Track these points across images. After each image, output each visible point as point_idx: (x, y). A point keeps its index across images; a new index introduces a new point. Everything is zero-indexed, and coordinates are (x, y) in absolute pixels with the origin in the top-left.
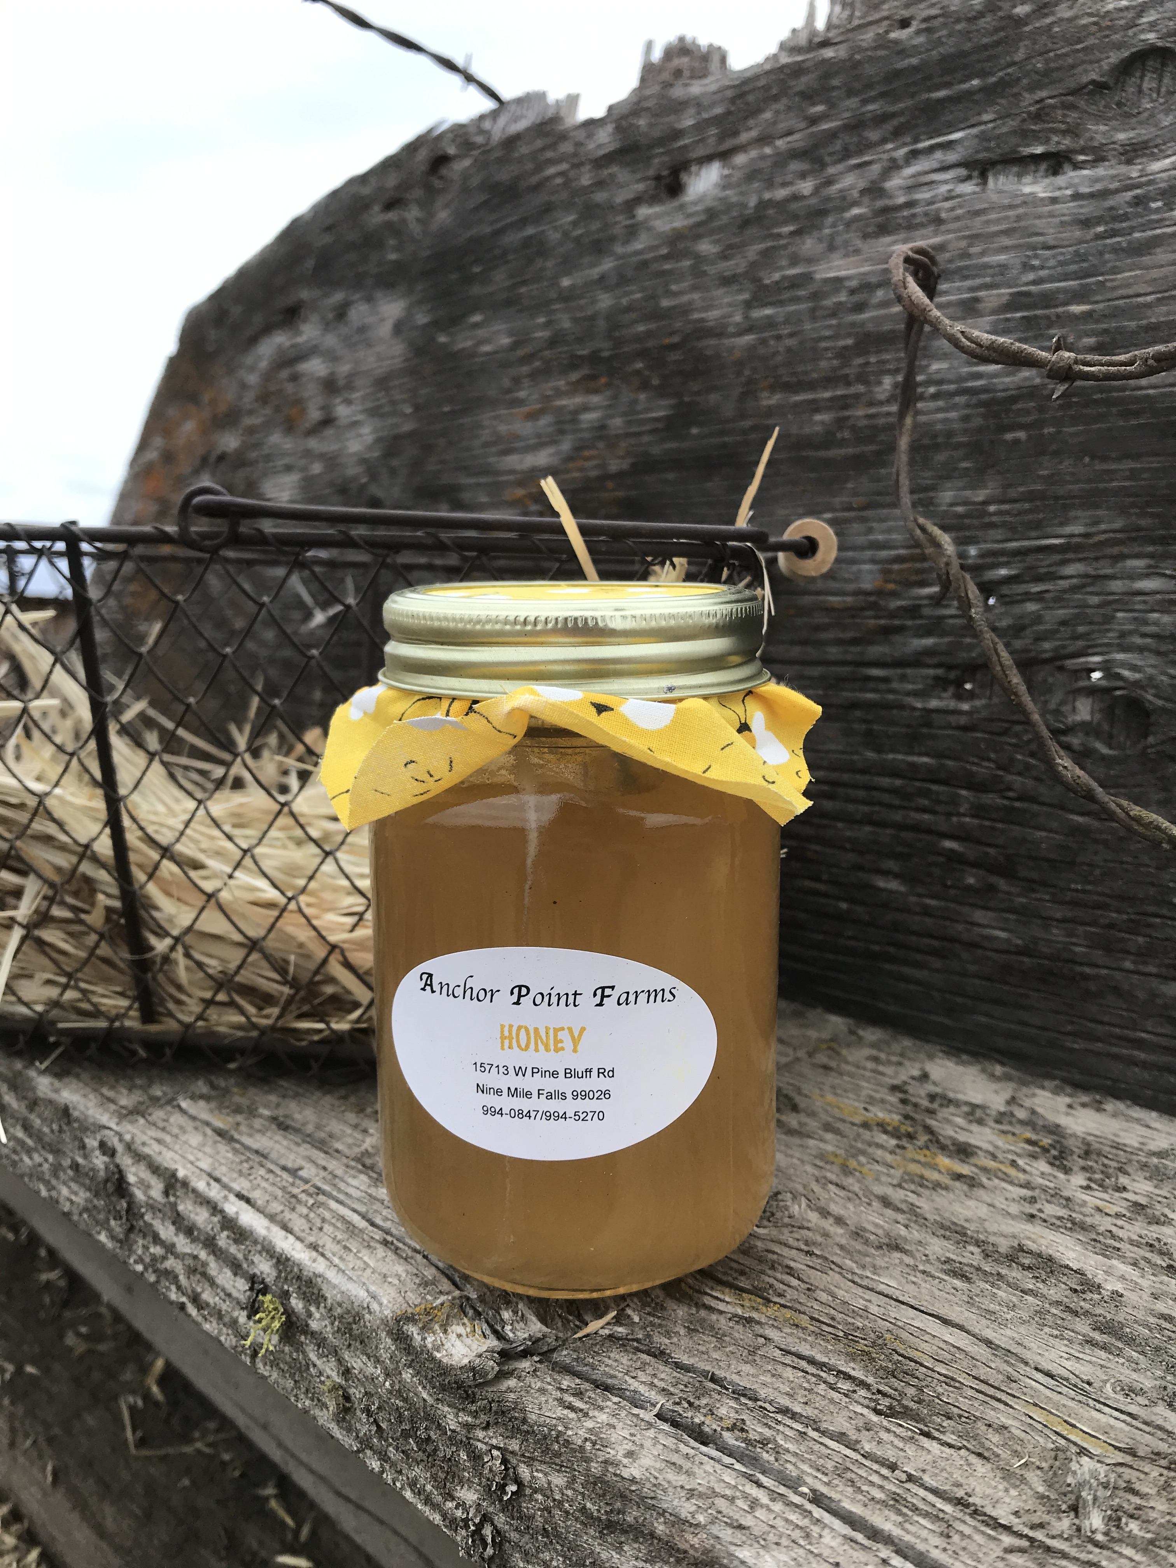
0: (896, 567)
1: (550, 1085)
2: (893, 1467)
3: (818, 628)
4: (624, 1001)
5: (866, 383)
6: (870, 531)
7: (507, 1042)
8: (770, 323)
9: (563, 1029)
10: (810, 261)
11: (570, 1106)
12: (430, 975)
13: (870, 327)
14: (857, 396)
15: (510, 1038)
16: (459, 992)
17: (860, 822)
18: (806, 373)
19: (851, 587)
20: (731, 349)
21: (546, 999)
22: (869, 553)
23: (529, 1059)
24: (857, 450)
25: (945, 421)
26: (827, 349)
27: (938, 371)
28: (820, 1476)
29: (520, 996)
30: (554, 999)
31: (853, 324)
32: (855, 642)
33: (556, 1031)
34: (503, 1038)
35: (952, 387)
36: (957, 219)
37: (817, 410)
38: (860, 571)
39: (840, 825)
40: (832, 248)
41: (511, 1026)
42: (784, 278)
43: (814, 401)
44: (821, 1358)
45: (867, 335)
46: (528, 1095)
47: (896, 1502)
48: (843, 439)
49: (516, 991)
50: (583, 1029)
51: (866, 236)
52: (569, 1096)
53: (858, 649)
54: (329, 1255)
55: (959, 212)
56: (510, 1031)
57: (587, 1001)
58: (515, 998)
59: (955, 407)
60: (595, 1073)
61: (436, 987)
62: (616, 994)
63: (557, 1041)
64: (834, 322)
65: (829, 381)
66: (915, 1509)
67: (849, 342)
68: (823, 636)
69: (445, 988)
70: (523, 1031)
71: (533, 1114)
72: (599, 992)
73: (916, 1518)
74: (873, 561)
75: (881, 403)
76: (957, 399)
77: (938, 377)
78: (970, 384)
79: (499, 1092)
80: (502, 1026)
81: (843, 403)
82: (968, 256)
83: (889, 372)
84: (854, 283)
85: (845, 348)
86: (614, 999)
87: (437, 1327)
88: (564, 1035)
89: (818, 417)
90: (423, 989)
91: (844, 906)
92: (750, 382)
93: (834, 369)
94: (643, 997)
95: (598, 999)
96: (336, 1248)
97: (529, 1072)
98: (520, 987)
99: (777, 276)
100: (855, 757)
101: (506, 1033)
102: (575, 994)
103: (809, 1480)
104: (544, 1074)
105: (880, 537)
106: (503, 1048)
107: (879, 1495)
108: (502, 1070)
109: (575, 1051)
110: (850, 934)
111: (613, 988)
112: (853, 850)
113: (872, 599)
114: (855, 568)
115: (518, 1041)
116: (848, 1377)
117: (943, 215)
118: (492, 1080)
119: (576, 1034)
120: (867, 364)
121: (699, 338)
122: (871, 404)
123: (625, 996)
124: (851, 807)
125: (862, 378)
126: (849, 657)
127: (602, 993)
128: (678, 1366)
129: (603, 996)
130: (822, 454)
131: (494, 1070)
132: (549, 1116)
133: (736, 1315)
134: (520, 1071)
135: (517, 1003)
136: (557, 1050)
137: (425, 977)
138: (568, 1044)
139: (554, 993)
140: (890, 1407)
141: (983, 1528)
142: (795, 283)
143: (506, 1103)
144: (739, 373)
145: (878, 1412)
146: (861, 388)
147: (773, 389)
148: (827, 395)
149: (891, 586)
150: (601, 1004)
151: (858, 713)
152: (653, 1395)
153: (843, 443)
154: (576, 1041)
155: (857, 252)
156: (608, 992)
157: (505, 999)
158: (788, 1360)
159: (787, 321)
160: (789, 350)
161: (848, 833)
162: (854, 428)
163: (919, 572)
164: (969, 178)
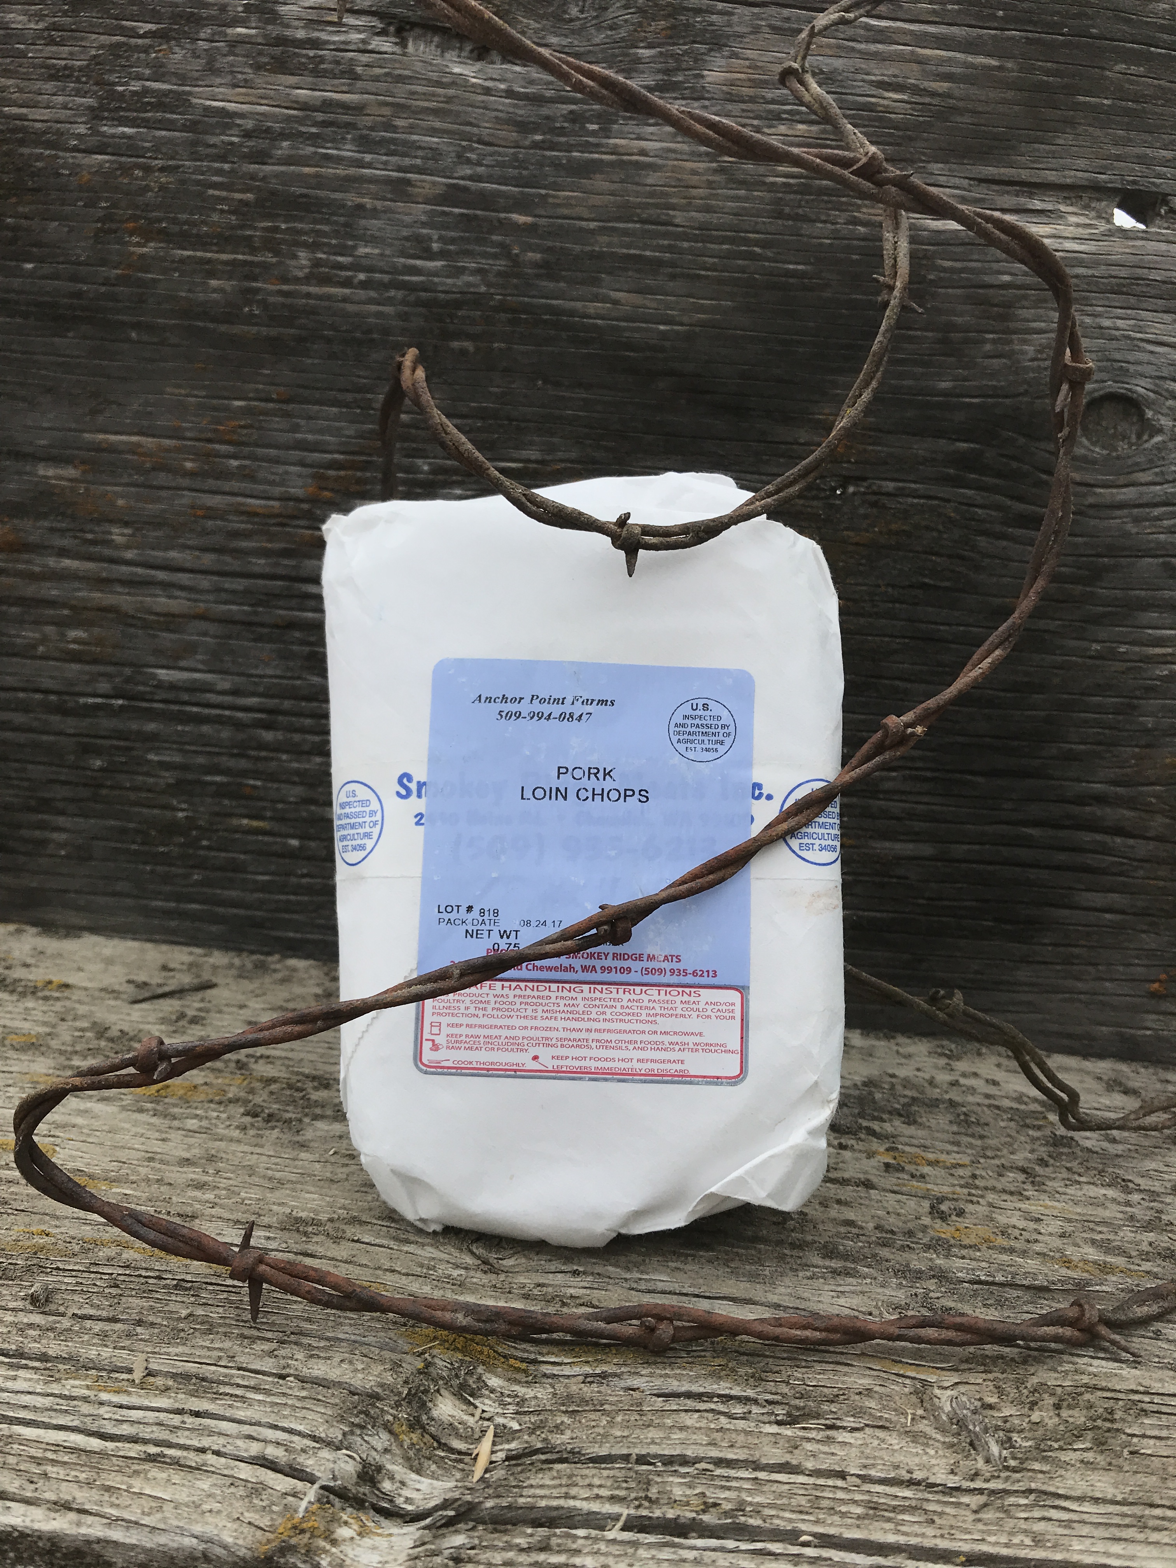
0: (331, 473)
2: (842, 1475)
3: (236, 534)
5: (277, 253)
6: (295, 429)
8: (131, 148)
10: (183, 79)
13: (274, 184)
14: (265, 266)
17: (309, 753)
18: (194, 224)
19: (277, 491)
20: (75, 169)
22: (296, 454)
24: (274, 332)
25: (379, 315)
26: (222, 200)
27: (367, 256)
28: (806, 1517)
31: (253, 177)
32: (286, 553)
35: (386, 278)
36: (376, 79)
37: (212, 274)
38: (287, 473)
39: (284, 757)
40: (211, 69)
42: (146, 91)
43: (209, 261)
44: (695, 1388)
45: (273, 193)
47: (874, 1510)
48: (251, 315)
51: (258, 67)
53: (292, 562)
55: (378, 71)
59: (390, 301)
64: (226, 166)
65: (224, 241)
66: (894, 1509)
67: (250, 196)
68: (244, 544)
73: (900, 1517)
74: (303, 464)
75: (297, 280)
76: (392, 293)
77: (364, 262)
78: (407, 278)
81: (249, 271)
83: (305, 245)
84: (249, 124)
85: (246, 203)
87: (322, 1543)
89: (214, 283)
91: (294, 842)
92: (108, 218)
93: (233, 228)
96: (95, 1494)
99: (135, 86)
100: (299, 682)
103: (803, 1527)
105: (310, 437)
110: (305, 871)
112: (302, 784)
113: (305, 506)
114: (281, 469)
116: (732, 1398)
117: (359, 70)
120: (276, 229)
121: (22, 143)
122: (285, 280)
124: (297, 737)
125: (270, 245)
126: (280, 571)
128: (597, 1460)
130: (223, 328)
133: (586, 1376)
140: (789, 1414)
141: (946, 1499)
142: (163, 102)
144: (91, 204)
146: (270, 258)
147: (147, 235)
148: (224, 257)
149: (327, 494)
151: (297, 634)
152: (608, 1508)
153: (250, 319)
155: (247, 84)
158: (673, 1405)
159: (156, 149)
160: (162, 188)
161: (295, 765)
162: (264, 304)
163: (359, 481)
164: (383, 33)
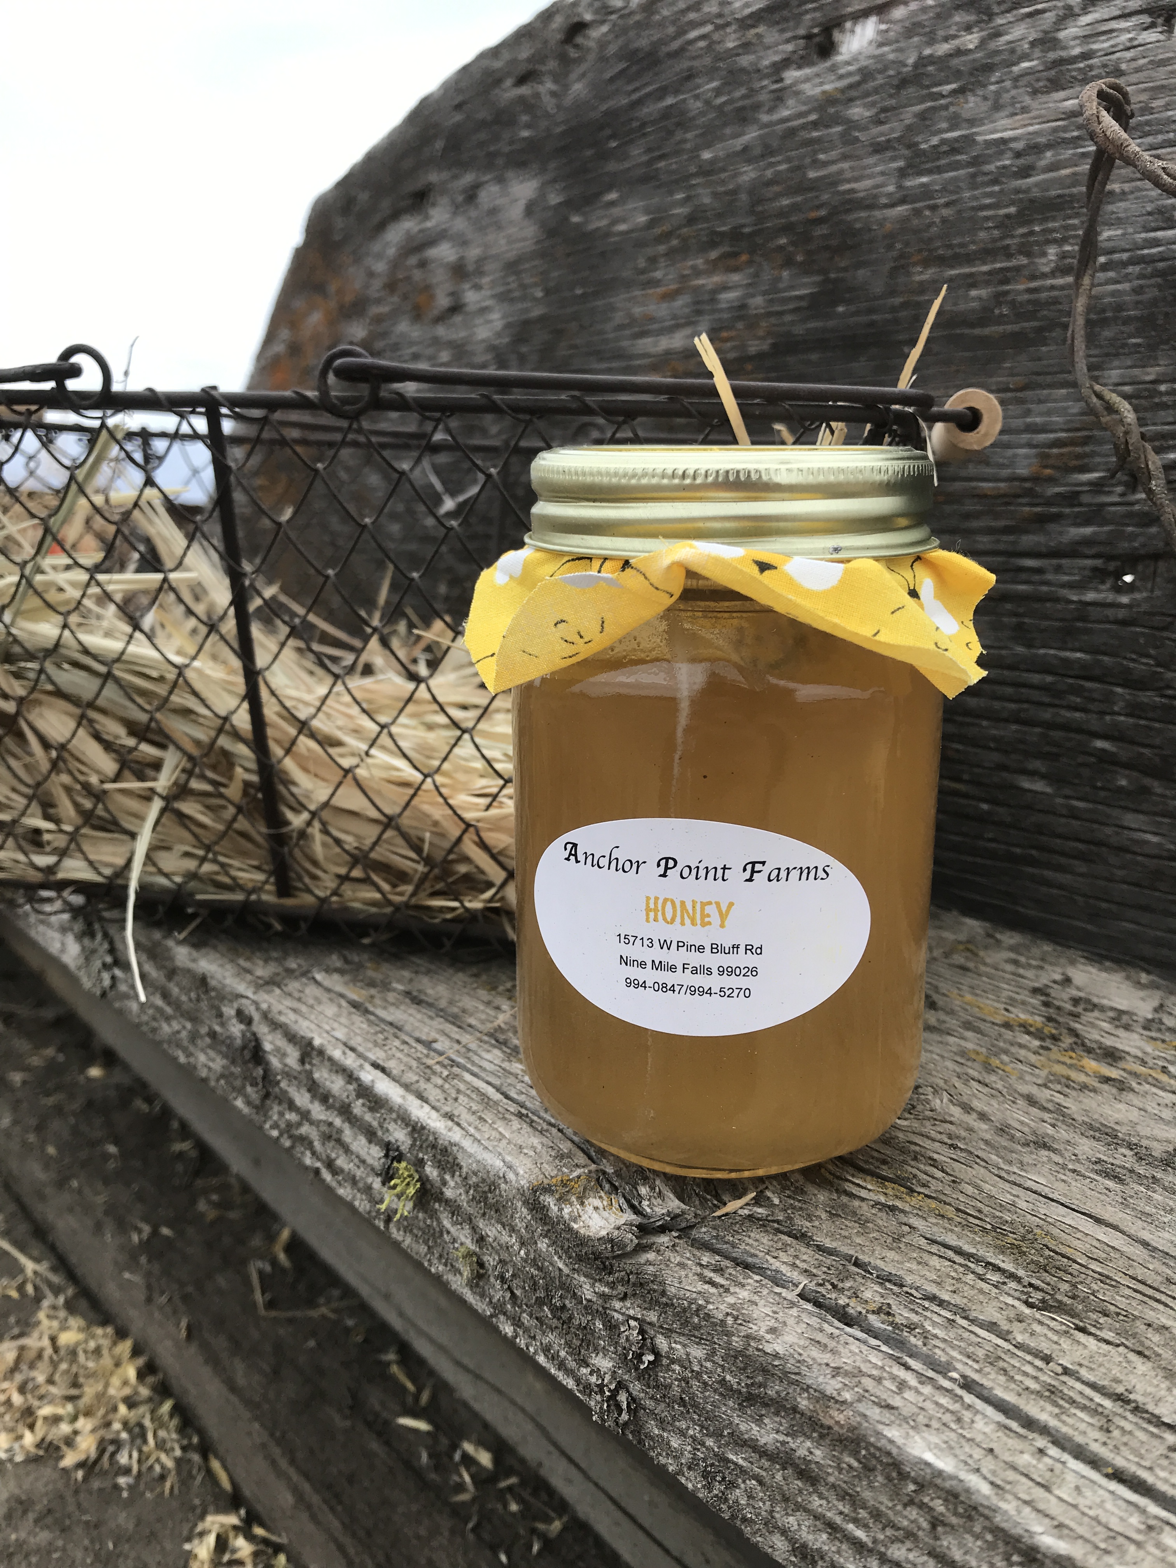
0: (1055, 451)
1: (695, 959)
2: (1047, 1359)
3: (968, 516)
4: (775, 877)
5: (1029, 254)
6: (1028, 413)
7: (652, 915)
8: (926, 193)
9: (710, 903)
10: (972, 122)
11: (715, 982)
12: (575, 845)
13: (1036, 193)
14: (1018, 269)
15: (656, 910)
16: (604, 862)
17: (1006, 720)
18: (962, 245)
19: (1005, 472)
20: (881, 223)
21: (694, 872)
22: (1025, 437)
23: (674, 933)
24: (1016, 328)
25: (1113, 294)
26: (987, 218)
27: (1109, 239)
28: (970, 1362)
29: (667, 868)
30: (702, 873)
31: (1018, 191)
32: (1007, 530)
33: (703, 905)
34: (648, 910)
35: (1125, 256)
36: (1138, 70)
37: (974, 285)
38: (1015, 456)
39: (985, 723)
40: (997, 107)
41: (657, 899)
42: (943, 142)
43: (971, 275)
44: (968, 1248)
45: (1032, 201)
46: (672, 968)
47: (1052, 1393)
48: (1002, 315)
49: (663, 863)
50: (731, 904)
51: (1035, 92)
52: (715, 971)
53: (1011, 538)
54: (465, 1125)
55: (1142, 62)
56: (656, 903)
57: (736, 876)
58: (661, 870)
59: (1127, 278)
60: (742, 949)
61: (581, 857)
62: (766, 869)
63: (704, 915)
64: (997, 188)
65: (988, 253)
66: (1072, 1402)
67: (1012, 210)
68: (975, 524)
69: (590, 858)
70: (669, 904)
71: (677, 988)
72: (749, 867)
73: (1073, 1411)
74: (1030, 445)
75: (1044, 276)
76: (1130, 269)
77: (1110, 244)
78: (1146, 251)
79: (642, 965)
80: (648, 898)
81: (1004, 277)
82: (1151, 111)
83: (1055, 241)
84: (1019, 145)
85: (1008, 216)
86: (765, 874)
87: (573, 1199)
88: (711, 910)
89: (974, 293)
90: (568, 859)
91: (985, 806)
92: (902, 256)
93: (994, 240)
94: (795, 874)
95: (747, 875)
96: (472, 1118)
97: (674, 945)
98: (667, 859)
99: (935, 141)
100: (1004, 652)
101: (652, 906)
102: (724, 868)
103: (959, 1366)
104: (689, 948)
105: (1038, 420)
106: (647, 920)
107: (1034, 1386)
108: (646, 942)
109: (722, 926)
110: (990, 835)
111: (763, 863)
112: (997, 750)
113: (1027, 485)
114: (1010, 452)
115: (663, 914)
116: (997, 1269)
117: (1124, 66)
118: (636, 952)
119: (724, 910)
120: (1032, 233)
121: (848, 211)
122: (1033, 277)
123: (776, 872)
124: (997, 705)
125: (1025, 250)
126: (1001, 547)
127: (753, 868)
128: (820, 1248)
129: (753, 872)
130: (977, 331)
131: (640, 942)
132: (693, 991)
133: (877, 1203)
134: (665, 945)
135: (664, 875)
136: (704, 924)
137: (569, 846)
138: (715, 919)
139: (702, 866)
140: (1043, 1301)
141: (1145, 1425)
142: (954, 147)
143: (650, 976)
144: (890, 247)
145: (1030, 1305)
146: (1024, 261)
147: (926, 263)
148: (985, 268)
149: (1048, 471)
150: (750, 880)
151: (1008, 606)
152: (795, 1275)
153: (1001, 320)
154: (723, 917)
155: (1025, 110)
156: (758, 867)
157: (651, 871)
158: (934, 1249)
159: (944, 190)
160: (944, 221)
161: (994, 732)
162: (1013, 303)
163: (1079, 456)
164: (1153, 25)
